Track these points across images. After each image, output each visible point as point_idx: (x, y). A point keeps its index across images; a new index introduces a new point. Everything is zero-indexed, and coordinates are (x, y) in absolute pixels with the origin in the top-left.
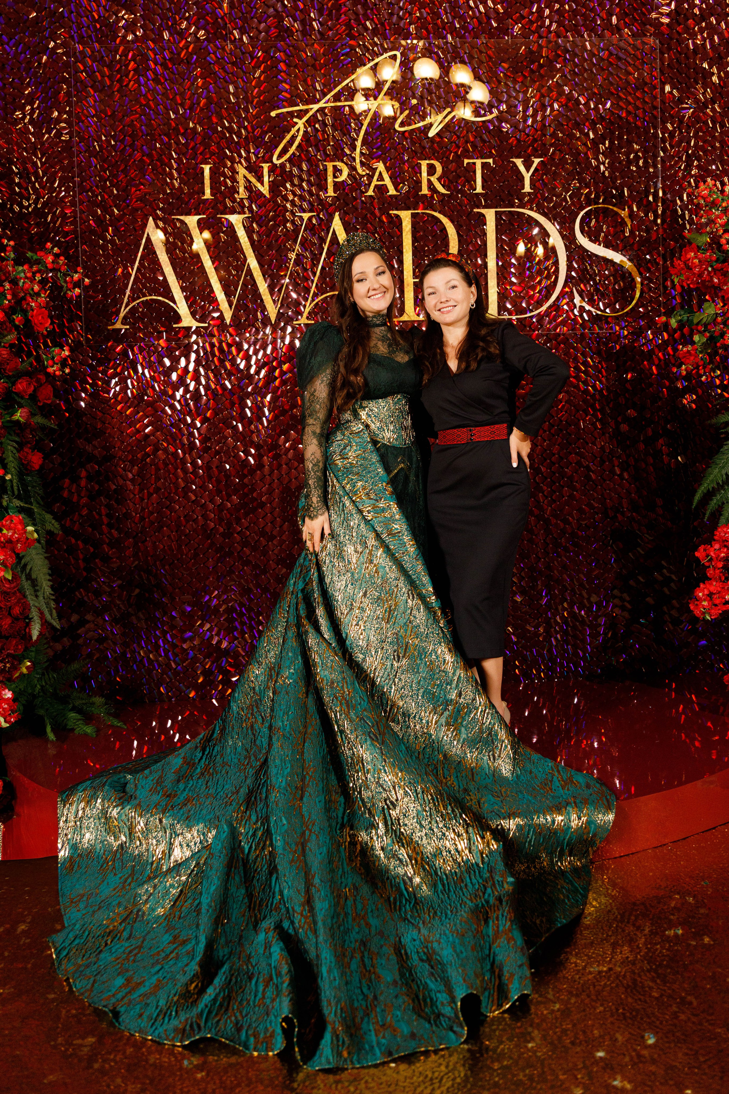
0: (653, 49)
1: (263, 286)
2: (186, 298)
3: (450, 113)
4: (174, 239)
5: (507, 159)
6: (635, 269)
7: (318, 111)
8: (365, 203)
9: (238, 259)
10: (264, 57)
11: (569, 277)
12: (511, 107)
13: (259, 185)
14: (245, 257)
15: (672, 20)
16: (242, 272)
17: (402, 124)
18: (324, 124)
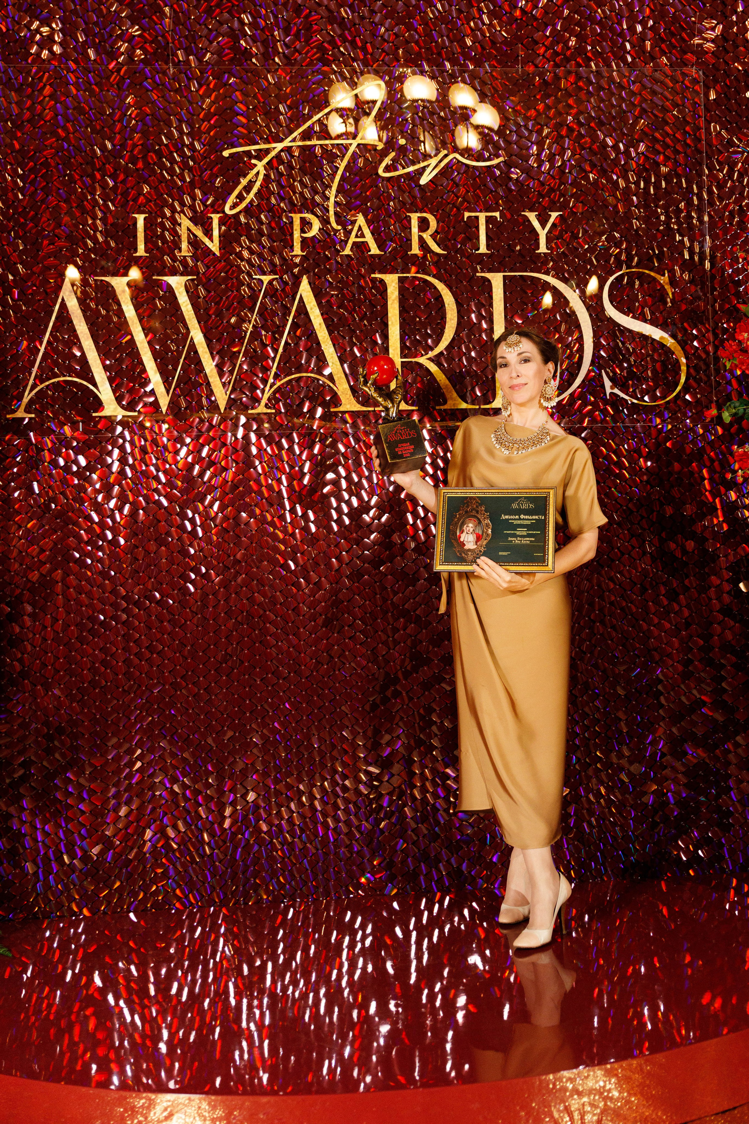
0: (695, 81)
1: (209, 365)
2: (111, 380)
3: (446, 156)
4: (97, 306)
5: (518, 212)
6: (679, 348)
7: (282, 150)
8: (341, 265)
9: (178, 332)
10: (215, 84)
11: (596, 357)
12: (521, 149)
13: (206, 241)
14: (188, 329)
15: (717, 47)
16: (184, 347)
17: (387, 169)
18: (290, 167)
